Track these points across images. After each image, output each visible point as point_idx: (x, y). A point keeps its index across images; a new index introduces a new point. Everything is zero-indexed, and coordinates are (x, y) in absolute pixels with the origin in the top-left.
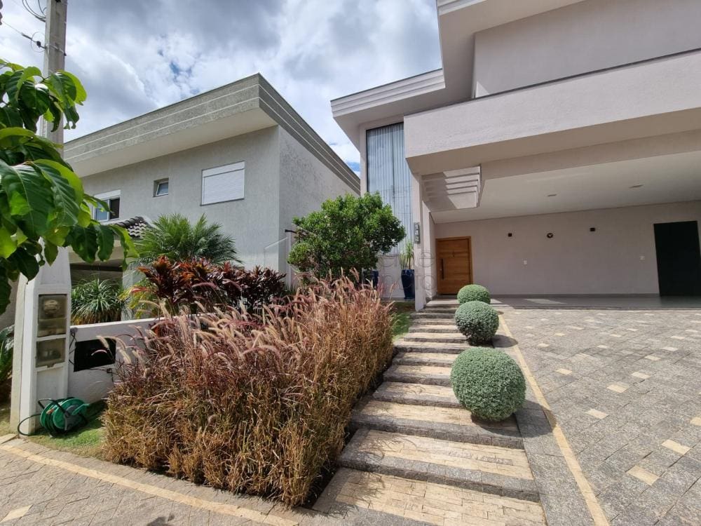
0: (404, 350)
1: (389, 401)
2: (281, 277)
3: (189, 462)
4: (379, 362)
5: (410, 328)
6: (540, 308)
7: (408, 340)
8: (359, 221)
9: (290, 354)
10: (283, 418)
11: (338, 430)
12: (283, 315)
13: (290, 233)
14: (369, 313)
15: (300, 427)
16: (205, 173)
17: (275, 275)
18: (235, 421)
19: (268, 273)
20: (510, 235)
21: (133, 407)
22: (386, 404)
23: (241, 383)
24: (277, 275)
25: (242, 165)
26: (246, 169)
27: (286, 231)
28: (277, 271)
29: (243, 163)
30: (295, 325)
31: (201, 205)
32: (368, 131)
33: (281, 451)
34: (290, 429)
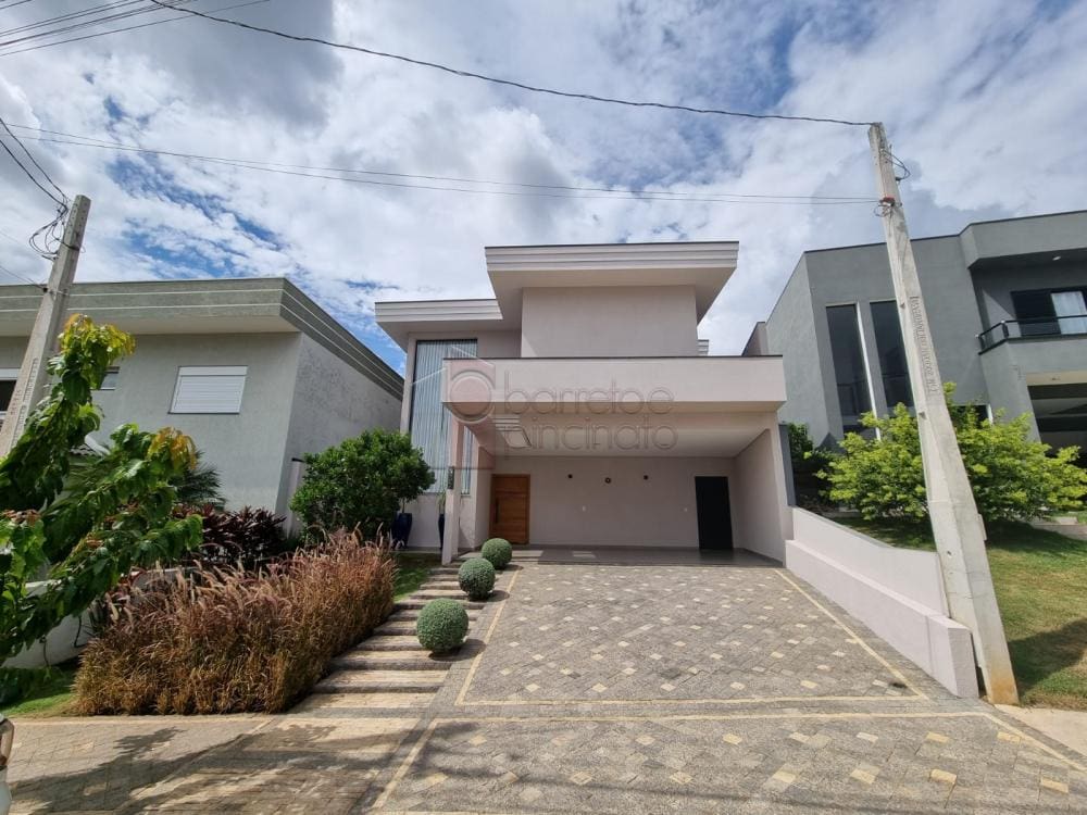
0: (405, 607)
1: (371, 650)
2: (278, 521)
3: (180, 698)
4: (371, 617)
5: (422, 586)
6: (580, 563)
7: (415, 597)
8: (382, 465)
9: (283, 605)
10: (272, 651)
11: (318, 667)
12: (280, 572)
13: (298, 463)
14: (366, 573)
15: (285, 655)
16: (184, 371)
17: (270, 517)
18: (230, 657)
19: (262, 515)
20: (570, 476)
21: (121, 659)
22: (366, 652)
23: (240, 628)
24: (273, 519)
25: (243, 370)
26: (248, 377)
27: (294, 460)
28: (273, 513)
29: (245, 368)
30: (290, 582)
31: (169, 413)
32: (419, 342)
33: (268, 672)
34: (278, 656)
